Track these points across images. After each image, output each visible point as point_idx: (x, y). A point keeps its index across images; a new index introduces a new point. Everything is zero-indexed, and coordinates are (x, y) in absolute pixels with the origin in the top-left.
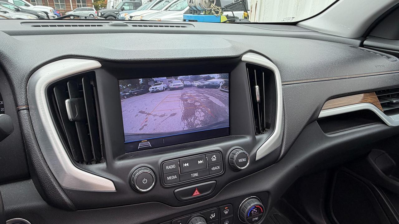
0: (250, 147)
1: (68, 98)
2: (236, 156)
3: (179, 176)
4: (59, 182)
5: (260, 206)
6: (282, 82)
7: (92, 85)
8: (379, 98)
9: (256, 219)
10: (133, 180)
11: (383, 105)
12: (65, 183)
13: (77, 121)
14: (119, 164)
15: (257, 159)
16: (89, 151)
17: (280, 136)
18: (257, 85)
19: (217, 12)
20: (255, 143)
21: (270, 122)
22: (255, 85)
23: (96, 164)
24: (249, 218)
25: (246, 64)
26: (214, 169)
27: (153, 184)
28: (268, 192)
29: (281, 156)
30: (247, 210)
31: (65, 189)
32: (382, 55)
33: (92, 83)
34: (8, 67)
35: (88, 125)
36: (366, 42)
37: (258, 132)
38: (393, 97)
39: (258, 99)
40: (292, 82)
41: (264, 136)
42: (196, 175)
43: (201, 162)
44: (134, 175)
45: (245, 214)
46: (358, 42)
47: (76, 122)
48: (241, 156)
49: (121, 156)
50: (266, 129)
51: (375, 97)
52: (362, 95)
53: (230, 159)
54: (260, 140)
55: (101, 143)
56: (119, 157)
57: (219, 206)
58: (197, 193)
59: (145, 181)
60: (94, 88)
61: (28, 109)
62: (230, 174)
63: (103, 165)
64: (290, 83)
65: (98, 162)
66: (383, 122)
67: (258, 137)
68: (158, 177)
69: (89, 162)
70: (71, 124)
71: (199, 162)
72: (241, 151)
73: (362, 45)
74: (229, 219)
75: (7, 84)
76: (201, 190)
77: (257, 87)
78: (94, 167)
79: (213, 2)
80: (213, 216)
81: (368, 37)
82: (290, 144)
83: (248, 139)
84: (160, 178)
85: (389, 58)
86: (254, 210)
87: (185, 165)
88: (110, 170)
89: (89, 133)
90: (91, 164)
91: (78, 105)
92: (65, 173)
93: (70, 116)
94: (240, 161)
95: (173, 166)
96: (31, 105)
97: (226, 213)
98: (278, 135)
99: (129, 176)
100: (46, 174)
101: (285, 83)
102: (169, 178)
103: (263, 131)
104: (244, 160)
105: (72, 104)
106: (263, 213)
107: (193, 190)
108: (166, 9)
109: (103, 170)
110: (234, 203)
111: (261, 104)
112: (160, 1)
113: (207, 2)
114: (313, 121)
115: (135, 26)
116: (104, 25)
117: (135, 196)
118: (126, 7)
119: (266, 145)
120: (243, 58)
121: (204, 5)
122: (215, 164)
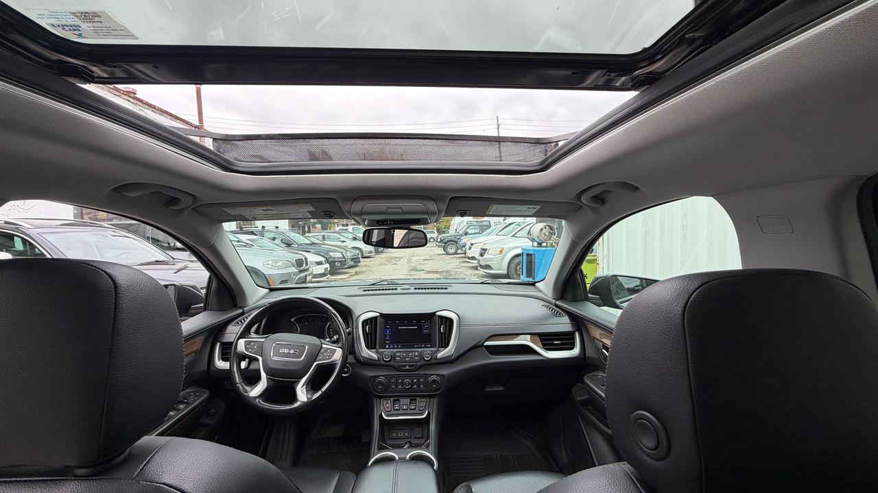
0: (435, 353)
1: (368, 325)
3: (401, 359)
6: (458, 325)
8: (542, 340)
10: (384, 357)
11: (543, 344)
13: (369, 333)
14: (380, 350)
15: (438, 359)
16: (371, 345)
17: (450, 351)
18: (443, 325)
20: (438, 351)
21: (447, 343)
25: (439, 316)
26: (416, 358)
28: (443, 376)
29: (452, 359)
31: (362, 356)
33: (376, 321)
34: (353, 314)
36: (557, 302)
38: (556, 339)
41: (443, 349)
42: (408, 359)
46: (554, 302)
49: (383, 348)
50: (444, 346)
51: (536, 339)
53: (423, 355)
55: (376, 343)
56: (381, 348)
57: (418, 377)
58: (407, 367)
61: (356, 329)
62: (423, 362)
63: (375, 350)
64: (462, 325)
66: (540, 355)
67: (440, 349)
68: (393, 358)
69: (372, 348)
70: (367, 334)
71: (410, 355)
72: (428, 352)
73: (556, 304)
76: (409, 366)
78: (372, 350)
80: (415, 381)
82: (458, 356)
83: (434, 349)
87: (404, 355)
88: (377, 352)
89: (372, 339)
91: (371, 328)
92: (363, 351)
94: (426, 356)
95: (399, 354)
96: (357, 326)
97: (422, 380)
98: (450, 349)
99: (383, 355)
100: (358, 351)
102: (396, 359)
105: (369, 328)
107: (406, 365)
108: (513, 236)
109: (375, 352)
110: (425, 377)
111: (445, 334)
112: (512, 224)
113: (547, 234)
114: (478, 347)
115: (416, 289)
116: (399, 288)
117: (384, 363)
118: (470, 231)
119: (443, 353)
120: (437, 313)
121: (542, 237)
122: (416, 356)
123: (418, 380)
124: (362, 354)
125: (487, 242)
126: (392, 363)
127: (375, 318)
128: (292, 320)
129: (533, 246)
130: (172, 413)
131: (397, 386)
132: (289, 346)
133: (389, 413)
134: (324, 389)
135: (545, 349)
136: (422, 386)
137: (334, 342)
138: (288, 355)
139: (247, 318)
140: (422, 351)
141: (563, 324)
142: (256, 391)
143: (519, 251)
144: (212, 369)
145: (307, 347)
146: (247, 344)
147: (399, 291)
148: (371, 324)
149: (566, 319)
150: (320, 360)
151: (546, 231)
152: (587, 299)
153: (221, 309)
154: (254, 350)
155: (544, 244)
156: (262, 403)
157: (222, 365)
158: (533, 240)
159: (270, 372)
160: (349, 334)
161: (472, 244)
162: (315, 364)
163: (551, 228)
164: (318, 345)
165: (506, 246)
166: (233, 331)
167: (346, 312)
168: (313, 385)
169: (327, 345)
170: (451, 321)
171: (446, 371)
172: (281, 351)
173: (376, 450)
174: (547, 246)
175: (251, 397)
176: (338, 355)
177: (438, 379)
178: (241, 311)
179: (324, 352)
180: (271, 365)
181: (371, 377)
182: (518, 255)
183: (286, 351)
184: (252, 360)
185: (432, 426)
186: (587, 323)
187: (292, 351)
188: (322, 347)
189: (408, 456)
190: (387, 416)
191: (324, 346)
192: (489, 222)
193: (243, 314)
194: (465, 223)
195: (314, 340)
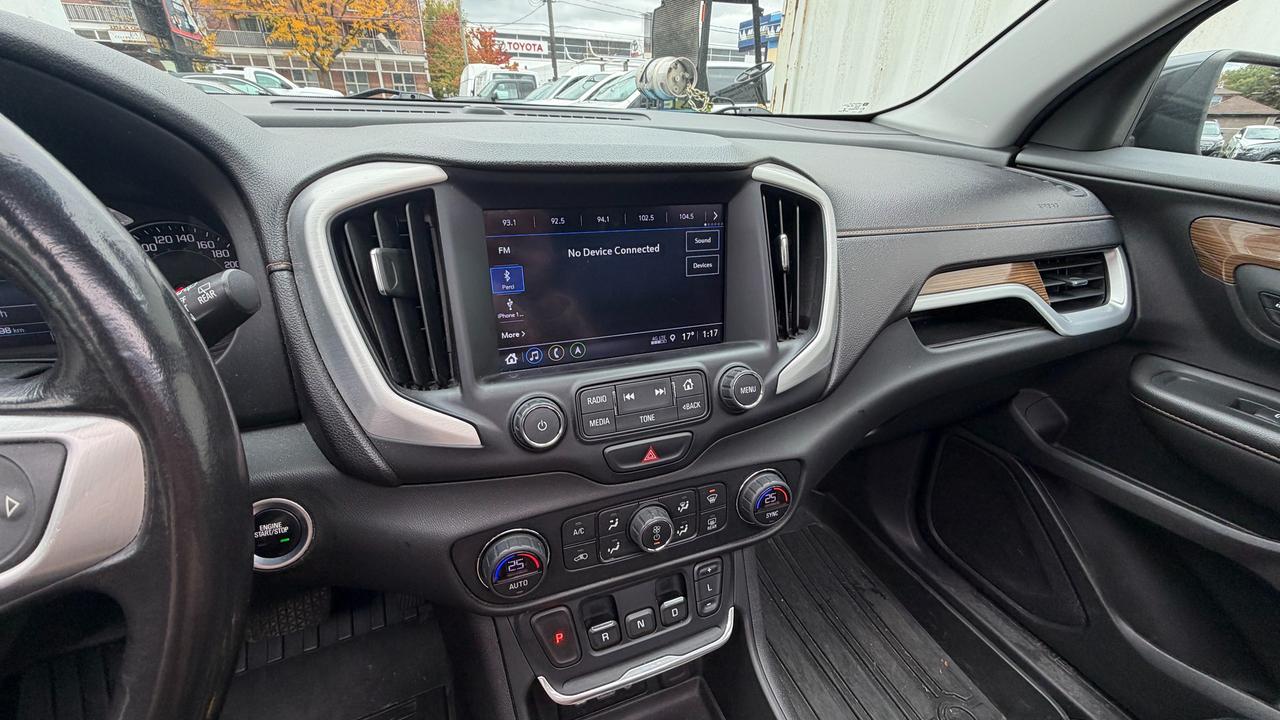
0: (765, 364)
1: (378, 246)
2: (734, 382)
3: (615, 420)
4: (362, 425)
5: (783, 487)
6: (838, 231)
7: (428, 223)
8: (1045, 276)
9: (774, 514)
10: (517, 424)
11: (1051, 291)
12: (376, 428)
13: (396, 297)
14: (488, 390)
15: (779, 391)
16: (424, 364)
17: (828, 344)
18: (784, 232)
19: (700, 104)
20: (775, 356)
21: (808, 315)
22: (780, 233)
23: (439, 389)
24: (759, 512)
25: (762, 186)
26: (687, 407)
27: (560, 431)
28: (799, 461)
29: (829, 387)
30: (755, 496)
31: (375, 439)
32: (1055, 184)
33: (428, 219)
34: (243, 177)
35: (420, 310)
36: (1020, 157)
37: (783, 335)
38: (1073, 273)
39: (785, 262)
40: (859, 233)
41: (795, 344)
42: (650, 418)
43: (661, 391)
44: (520, 414)
45: (751, 505)
46: (1005, 156)
47: (394, 300)
48: (747, 380)
49: (493, 376)
50: (800, 331)
51: (1033, 273)
52: (1008, 267)
53: (722, 388)
54: (786, 351)
55: (449, 349)
56: (487, 377)
57: (697, 486)
58: (651, 458)
59: (542, 426)
60: (433, 230)
61: (291, 270)
62: (722, 420)
63: (454, 393)
64: (855, 233)
65: (443, 385)
66: (1047, 326)
67: (782, 345)
68: (570, 420)
69: (425, 386)
71: (657, 392)
72: (745, 371)
73: (1012, 163)
74: (716, 514)
75: (243, 215)
76: (660, 450)
77: (784, 238)
78: (435, 395)
80: (684, 506)
81: (1026, 146)
82: (849, 363)
83: (761, 349)
84: (574, 421)
85: (1068, 189)
86: (771, 496)
87: (628, 397)
88: (469, 402)
89: (423, 326)
90: (428, 389)
91: (399, 258)
92: (374, 405)
93: (381, 285)
94: (743, 391)
95: (602, 399)
96: (296, 261)
97: (712, 500)
98: (827, 341)
99: (508, 416)
100: (333, 406)
101: (844, 234)
102: (593, 423)
103: (794, 334)
104: (752, 389)
105: (385, 260)
106: (788, 502)
107: (644, 450)
109: (454, 402)
110: (729, 481)
111: (791, 275)
112: (576, 80)
113: (678, 80)
114: (899, 319)
115: (520, 115)
116: (454, 111)
117: (515, 455)
119: (798, 363)
120: (755, 172)
122: (691, 397)
123: (698, 503)
124: (371, 430)
126: (575, 451)
127: (421, 198)
131: (601, 553)
133: (571, 671)
135: (1051, 305)
136: (712, 524)
140: (712, 366)
151: (677, 75)
163: (684, 69)
171: (804, 441)
181: (458, 544)
186: (1195, 211)
190: (565, 686)
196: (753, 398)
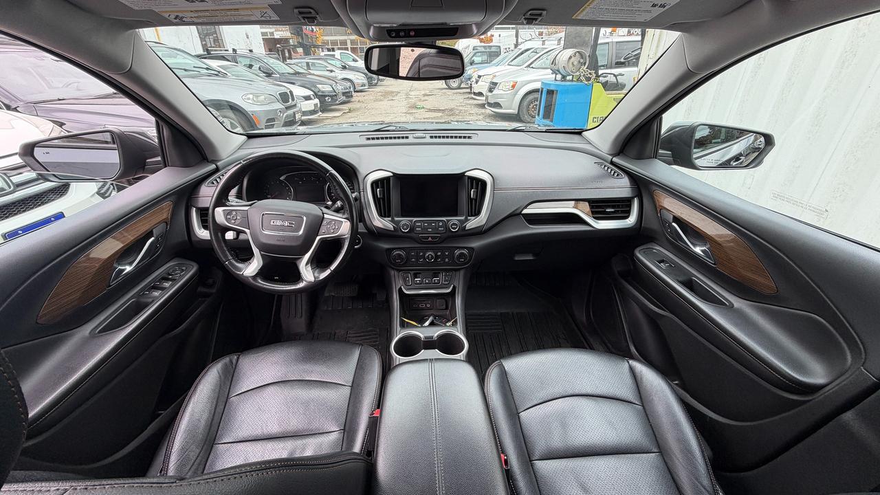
0: (463, 222)
1: (379, 188)
2: (451, 224)
3: (422, 229)
4: (372, 223)
5: (467, 254)
6: (491, 189)
7: (389, 183)
8: (592, 207)
9: (463, 260)
10: (401, 226)
14: (396, 219)
15: (466, 228)
16: (385, 212)
19: (588, 79)
20: (466, 220)
21: (478, 211)
24: (458, 259)
25: (469, 178)
26: (440, 229)
27: (409, 229)
28: (472, 248)
31: (374, 226)
34: (357, 173)
35: (385, 202)
37: (469, 215)
41: (473, 218)
42: (431, 230)
43: (434, 224)
44: (401, 224)
46: (610, 158)
47: (381, 199)
49: (399, 216)
50: (475, 215)
51: (586, 206)
52: (573, 202)
53: (449, 225)
55: (390, 210)
56: (397, 216)
57: (443, 249)
58: (430, 239)
59: (406, 228)
61: (363, 192)
62: (449, 233)
63: (390, 219)
64: (502, 189)
65: (388, 217)
66: (588, 224)
67: (469, 218)
69: (385, 217)
70: (379, 199)
72: (454, 222)
73: (611, 162)
76: (432, 238)
78: (386, 219)
79: (585, 64)
80: (439, 254)
81: (621, 154)
82: (491, 225)
83: (462, 218)
84: (412, 228)
87: (426, 224)
88: (393, 221)
91: (383, 192)
92: (375, 219)
93: (379, 195)
94: (453, 226)
95: (420, 224)
96: (365, 190)
97: (447, 254)
98: (481, 219)
99: (399, 225)
100: (368, 219)
101: (494, 190)
102: (417, 229)
104: (455, 226)
105: (381, 191)
107: (429, 237)
108: (529, 66)
109: (390, 221)
110: (451, 250)
111: (476, 200)
113: (576, 63)
114: (515, 215)
115: (431, 137)
116: (410, 136)
117: (401, 233)
118: (477, 59)
119: (473, 223)
120: (466, 174)
121: (570, 68)
122: (441, 227)
123: (443, 254)
124: (374, 224)
125: (497, 74)
126: (413, 235)
127: (388, 179)
128: (282, 178)
129: (556, 80)
130: (156, 294)
131: (417, 260)
132: (281, 217)
133: (409, 287)
134: (333, 267)
135: (594, 217)
136: (447, 260)
137: (337, 211)
138: (282, 228)
139: (223, 175)
140: (448, 221)
141: (620, 187)
142: (250, 269)
143: (538, 85)
144: (193, 239)
145: (305, 218)
146: (227, 214)
147: (411, 140)
148: (383, 187)
149: (625, 181)
150: (324, 234)
151: (575, 60)
152: (655, 156)
153: (186, 164)
154: (238, 222)
155: (569, 78)
156: (262, 283)
157: (203, 234)
158: (555, 72)
159: (264, 248)
160: (356, 199)
161: (479, 77)
162: (318, 238)
163: (582, 55)
164: (318, 216)
165: (519, 80)
166: (208, 194)
167: (349, 171)
168: (319, 261)
169: (330, 216)
170: (483, 184)
171: (476, 244)
172: (272, 223)
173: (399, 328)
174: (572, 81)
175: (247, 277)
176: (345, 228)
177: (465, 252)
178: (213, 166)
179: (328, 224)
180: (264, 240)
181: (388, 249)
182: (536, 91)
183: (279, 223)
184: (239, 232)
185: (459, 301)
186: (654, 188)
187: (286, 224)
188: (323, 218)
189: (436, 335)
190: (407, 289)
191: (326, 216)
192: (499, 47)
193: (217, 170)
194: (471, 48)
195: (312, 209)
196: (455, 228)
